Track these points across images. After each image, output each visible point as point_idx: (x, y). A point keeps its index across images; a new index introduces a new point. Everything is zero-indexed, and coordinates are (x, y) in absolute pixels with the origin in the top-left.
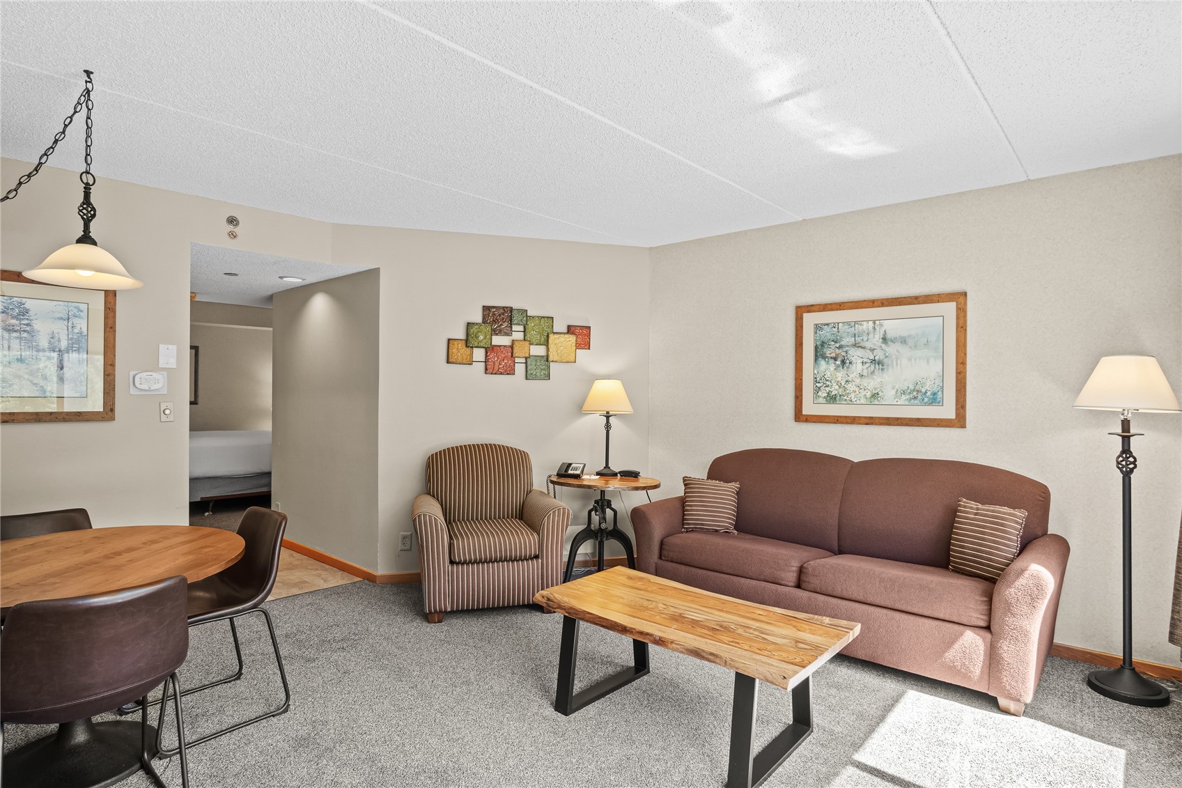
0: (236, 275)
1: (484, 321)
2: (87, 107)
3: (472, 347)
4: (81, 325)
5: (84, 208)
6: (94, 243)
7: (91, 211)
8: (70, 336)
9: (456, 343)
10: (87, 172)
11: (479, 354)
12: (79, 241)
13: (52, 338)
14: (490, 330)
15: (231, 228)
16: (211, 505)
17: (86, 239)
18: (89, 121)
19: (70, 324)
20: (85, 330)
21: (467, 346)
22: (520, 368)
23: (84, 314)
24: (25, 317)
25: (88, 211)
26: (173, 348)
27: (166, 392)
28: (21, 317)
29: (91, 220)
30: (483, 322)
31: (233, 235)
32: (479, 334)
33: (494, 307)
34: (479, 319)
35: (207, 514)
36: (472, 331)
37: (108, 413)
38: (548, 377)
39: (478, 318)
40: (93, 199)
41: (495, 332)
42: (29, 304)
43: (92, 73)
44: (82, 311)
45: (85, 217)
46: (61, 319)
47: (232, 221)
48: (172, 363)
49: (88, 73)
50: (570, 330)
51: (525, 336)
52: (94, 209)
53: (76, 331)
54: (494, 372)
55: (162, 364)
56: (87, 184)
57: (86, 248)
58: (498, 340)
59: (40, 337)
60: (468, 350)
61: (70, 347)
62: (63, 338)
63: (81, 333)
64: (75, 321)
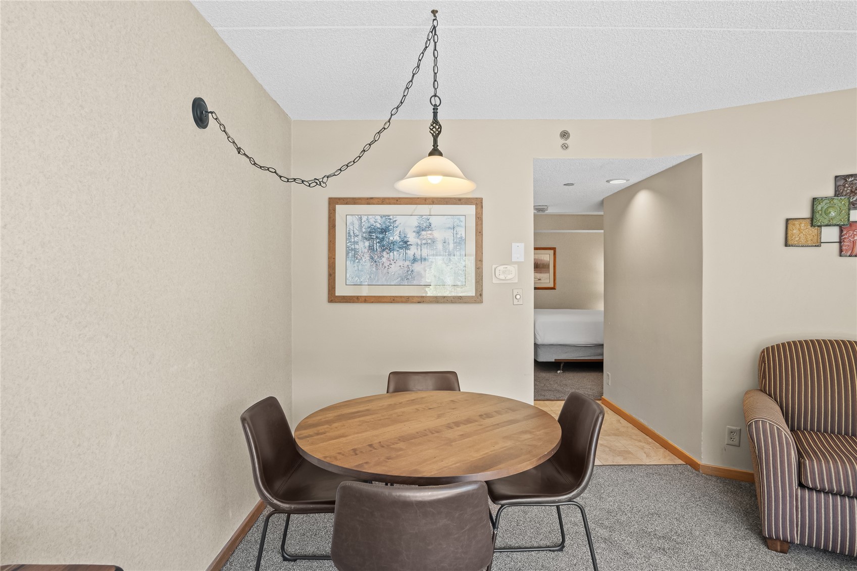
0: (572, 184)
1: (838, 194)
2: (434, 41)
3: (820, 226)
4: (461, 232)
5: (434, 127)
6: (441, 154)
7: (438, 129)
8: (455, 241)
9: (797, 222)
10: (435, 96)
11: (831, 234)
12: (431, 154)
13: (445, 242)
14: (847, 204)
15: (562, 141)
16: (562, 365)
17: (435, 152)
18: (436, 52)
19: (455, 232)
20: (464, 236)
21: (812, 225)
23: (463, 224)
24: (430, 229)
25: (436, 128)
26: (522, 245)
27: (516, 281)
28: (427, 229)
29: (438, 136)
30: (836, 195)
31: (565, 147)
32: (830, 210)
33: (852, 176)
34: (830, 192)
35: (559, 372)
36: (819, 208)
37: (478, 298)
39: (828, 190)
40: (439, 118)
41: (854, 206)
42: (433, 220)
43: (437, 12)
44: (462, 222)
45: (434, 134)
46: (450, 228)
47: (565, 135)
48: (521, 258)
49: (434, 12)
52: (440, 127)
53: (459, 236)
54: (854, 254)
55: (514, 258)
56: (435, 105)
57: (436, 158)
59: (437, 242)
60: (814, 231)
61: (455, 248)
62: (451, 242)
63: (461, 238)
64: (458, 229)
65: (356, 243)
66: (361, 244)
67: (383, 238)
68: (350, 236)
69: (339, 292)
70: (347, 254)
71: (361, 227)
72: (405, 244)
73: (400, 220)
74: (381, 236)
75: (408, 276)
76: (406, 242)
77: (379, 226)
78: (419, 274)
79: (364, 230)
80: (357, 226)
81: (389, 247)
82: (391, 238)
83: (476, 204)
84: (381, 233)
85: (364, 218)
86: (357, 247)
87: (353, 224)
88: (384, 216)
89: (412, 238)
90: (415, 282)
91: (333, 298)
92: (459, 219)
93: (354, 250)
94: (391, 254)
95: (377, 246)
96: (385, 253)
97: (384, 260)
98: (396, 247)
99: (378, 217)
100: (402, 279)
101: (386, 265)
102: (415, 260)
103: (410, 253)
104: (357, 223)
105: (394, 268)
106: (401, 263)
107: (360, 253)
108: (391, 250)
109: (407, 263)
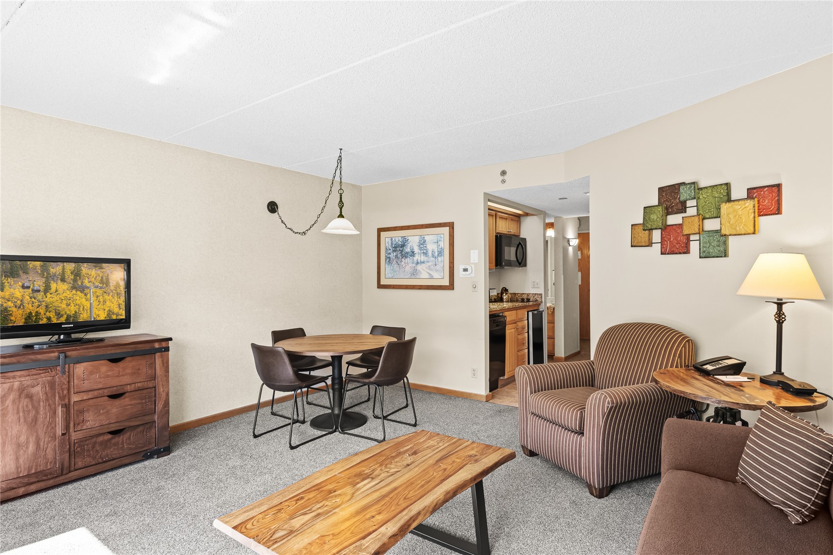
0: (566, 198)
1: (660, 203)
3: (651, 230)
4: (441, 244)
5: (340, 203)
6: (343, 217)
7: (342, 204)
8: (438, 250)
9: (637, 228)
11: (657, 235)
12: (338, 217)
13: (433, 251)
14: (665, 211)
15: (502, 178)
19: (438, 245)
21: (646, 230)
22: (694, 246)
23: (442, 239)
24: (425, 243)
26: (476, 252)
27: (474, 276)
29: (342, 208)
31: (504, 181)
32: (652, 216)
33: (667, 187)
34: (655, 202)
37: (451, 287)
38: (725, 254)
40: (343, 199)
41: (669, 211)
42: (427, 238)
43: (342, 149)
45: (340, 207)
46: (435, 242)
47: (503, 173)
48: (476, 261)
50: (752, 193)
51: (698, 210)
53: (440, 247)
54: (668, 252)
55: (472, 261)
56: (341, 194)
57: (341, 219)
58: (674, 219)
59: (429, 252)
60: (648, 233)
61: (438, 255)
62: (436, 251)
63: (442, 248)
64: (440, 243)
65: (390, 254)
66: (392, 254)
67: (402, 250)
68: (387, 250)
69: (382, 283)
70: (386, 260)
71: (392, 244)
72: (413, 254)
73: (410, 238)
74: (401, 249)
75: (414, 273)
76: (413, 252)
77: (400, 243)
78: (420, 271)
79: (393, 246)
80: (390, 244)
81: (405, 256)
82: (406, 250)
83: (449, 226)
84: (401, 247)
85: (393, 239)
86: (390, 256)
87: (388, 243)
88: (403, 237)
89: (416, 250)
90: (418, 277)
91: (380, 286)
92: (440, 236)
93: (389, 258)
94: (406, 260)
95: (399, 255)
96: (403, 259)
97: (403, 263)
98: (408, 255)
99: (400, 238)
100: (411, 275)
101: (404, 266)
102: (418, 263)
103: (415, 259)
104: (390, 242)
105: (408, 268)
106: (411, 265)
107: (392, 260)
108: (406, 257)
109: (414, 265)
